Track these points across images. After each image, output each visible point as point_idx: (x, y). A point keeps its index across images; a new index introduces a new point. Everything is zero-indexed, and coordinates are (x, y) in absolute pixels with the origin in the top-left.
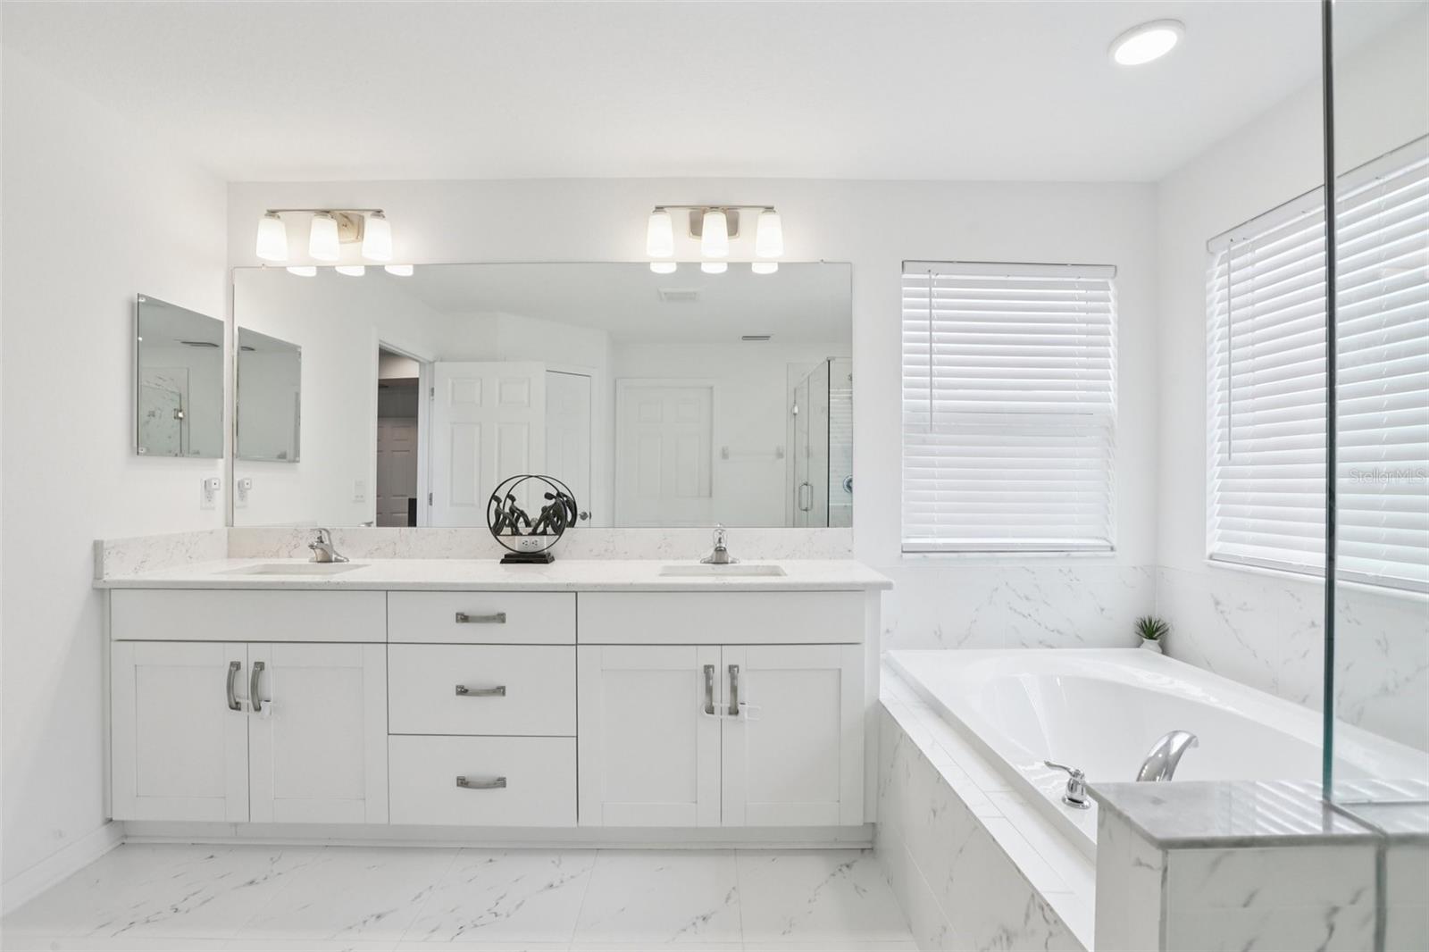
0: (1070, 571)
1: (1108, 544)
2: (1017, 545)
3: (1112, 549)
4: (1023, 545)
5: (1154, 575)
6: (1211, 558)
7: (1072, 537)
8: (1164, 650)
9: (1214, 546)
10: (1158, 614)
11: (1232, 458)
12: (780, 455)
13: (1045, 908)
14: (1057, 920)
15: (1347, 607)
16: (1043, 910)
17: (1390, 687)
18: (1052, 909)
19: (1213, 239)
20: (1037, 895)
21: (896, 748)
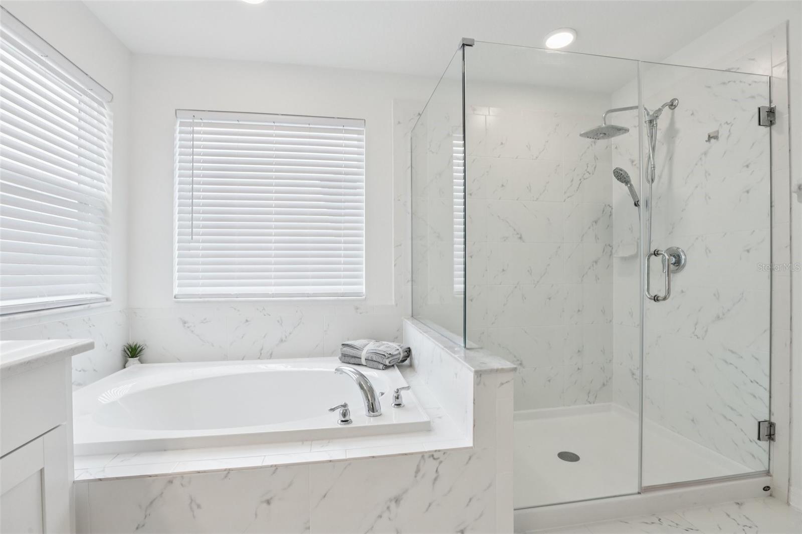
0: (89, 319)
1: (104, 296)
2: (53, 303)
3: (107, 300)
4: (58, 302)
5: (131, 314)
6: (175, 298)
7: (82, 293)
8: (141, 362)
9: (176, 291)
10: (136, 339)
11: (193, 239)
13: (434, 453)
14: (445, 452)
15: (264, 309)
16: (433, 456)
17: (284, 339)
18: (439, 451)
19: (179, 110)
20: (426, 452)
21: (152, 503)
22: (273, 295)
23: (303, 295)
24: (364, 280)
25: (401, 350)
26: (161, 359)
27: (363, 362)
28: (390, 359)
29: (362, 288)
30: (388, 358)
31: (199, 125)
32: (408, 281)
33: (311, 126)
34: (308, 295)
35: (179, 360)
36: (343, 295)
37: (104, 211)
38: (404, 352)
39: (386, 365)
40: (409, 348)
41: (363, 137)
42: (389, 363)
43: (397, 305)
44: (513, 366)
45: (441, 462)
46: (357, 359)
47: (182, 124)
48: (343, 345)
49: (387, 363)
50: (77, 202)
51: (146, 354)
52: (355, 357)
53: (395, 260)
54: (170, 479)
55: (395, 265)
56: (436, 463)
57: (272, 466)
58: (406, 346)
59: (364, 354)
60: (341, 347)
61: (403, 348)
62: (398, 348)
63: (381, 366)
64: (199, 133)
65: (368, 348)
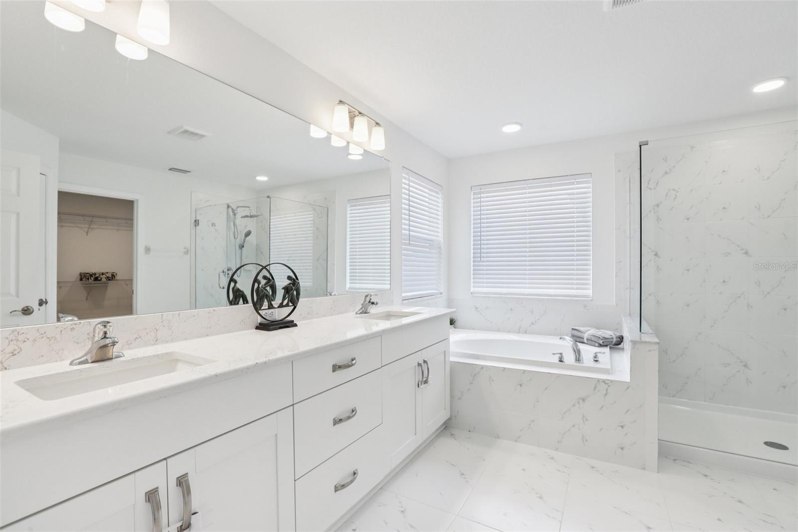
1: (439, 292)
3: (441, 294)
6: (472, 294)
7: (432, 290)
8: (455, 327)
9: (472, 290)
10: (454, 315)
12: (186, 253)
13: (606, 381)
14: (612, 381)
15: (522, 303)
16: (604, 382)
17: (534, 322)
18: (609, 380)
19: (474, 186)
20: (601, 379)
21: (475, 375)
22: (528, 295)
23: (547, 295)
24: (591, 287)
25: (614, 337)
26: (464, 328)
27: (585, 341)
28: (603, 341)
29: (590, 292)
30: (602, 339)
31: (483, 193)
32: (627, 289)
33: (552, 183)
34: (551, 296)
35: (473, 329)
36: (575, 296)
37: (440, 248)
38: (616, 338)
39: (601, 344)
40: (622, 336)
41: (591, 185)
42: (603, 342)
43: (617, 306)
44: (658, 341)
45: (609, 386)
46: (581, 339)
47: (474, 194)
48: (573, 329)
49: (601, 343)
50: (428, 245)
51: (457, 323)
52: (580, 337)
53: (616, 273)
54: (482, 367)
55: (616, 276)
56: (606, 386)
57: (523, 370)
58: (619, 334)
59: (586, 336)
60: (571, 330)
61: (617, 335)
62: (612, 334)
63: (597, 344)
64: (483, 198)
65: (589, 332)
